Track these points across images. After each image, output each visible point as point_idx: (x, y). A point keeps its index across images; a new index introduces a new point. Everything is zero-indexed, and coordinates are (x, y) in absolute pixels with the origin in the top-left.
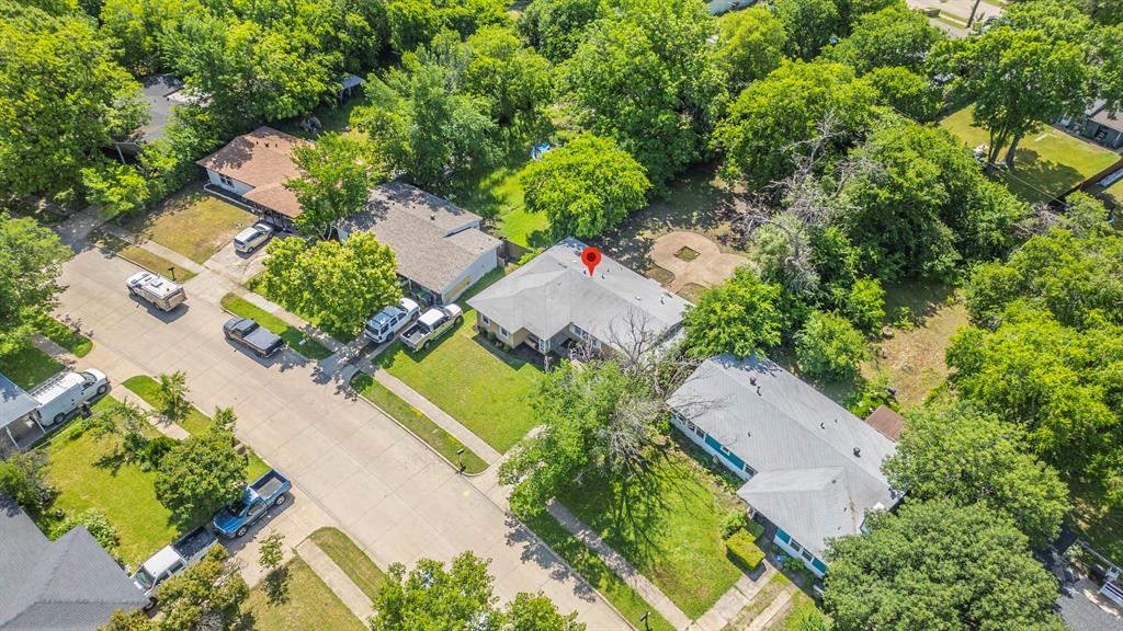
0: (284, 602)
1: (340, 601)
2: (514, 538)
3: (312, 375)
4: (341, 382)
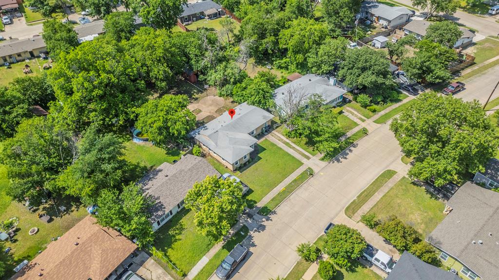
0: (381, 221)
1: (375, 205)
2: (338, 161)
3: (259, 232)
4: (264, 219)
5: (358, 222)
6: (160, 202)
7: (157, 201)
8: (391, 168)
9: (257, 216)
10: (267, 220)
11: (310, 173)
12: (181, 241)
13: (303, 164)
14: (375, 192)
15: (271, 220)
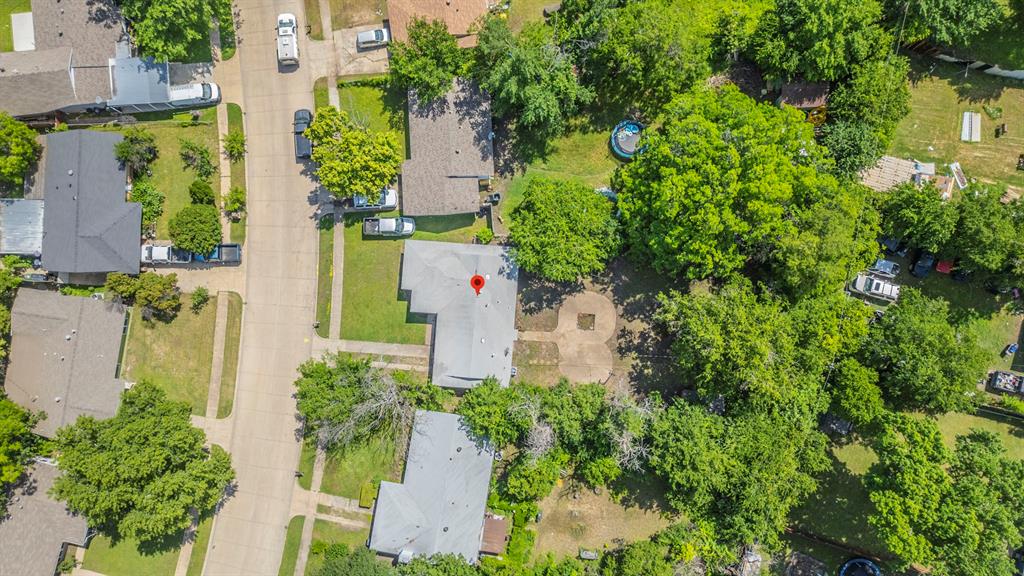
0: (196, 314)
3: (311, 192)
4: (319, 212)
5: (218, 293)
6: (427, 117)
7: (431, 115)
8: (228, 421)
9: (330, 209)
10: (316, 214)
11: (322, 328)
12: (379, 113)
13: (341, 338)
14: (226, 358)
15: (311, 218)
